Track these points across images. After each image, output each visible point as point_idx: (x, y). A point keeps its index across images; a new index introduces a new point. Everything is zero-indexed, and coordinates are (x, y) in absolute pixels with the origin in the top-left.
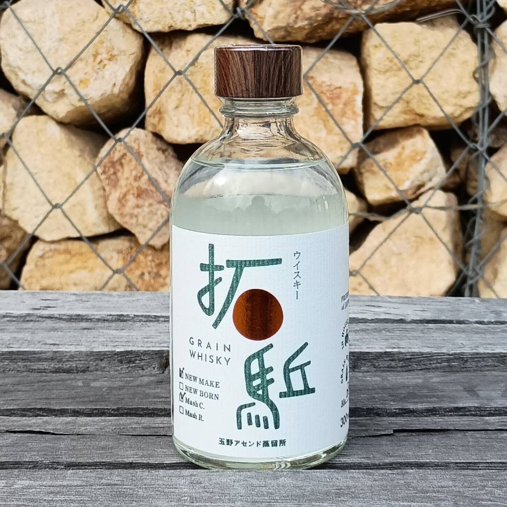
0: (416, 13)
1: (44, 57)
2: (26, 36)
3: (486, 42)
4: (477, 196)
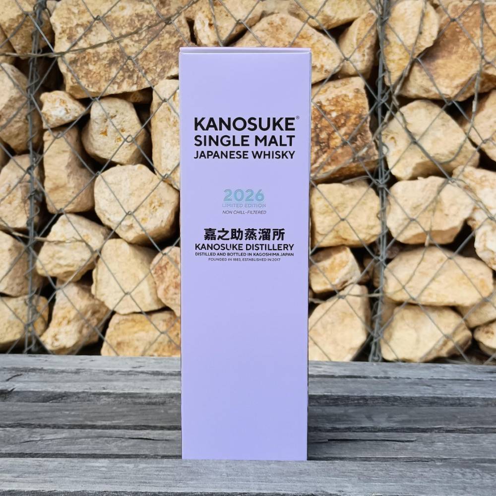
0: (342, 178)
1: (121, 205)
2: (110, 192)
3: (384, 195)
4: (379, 288)
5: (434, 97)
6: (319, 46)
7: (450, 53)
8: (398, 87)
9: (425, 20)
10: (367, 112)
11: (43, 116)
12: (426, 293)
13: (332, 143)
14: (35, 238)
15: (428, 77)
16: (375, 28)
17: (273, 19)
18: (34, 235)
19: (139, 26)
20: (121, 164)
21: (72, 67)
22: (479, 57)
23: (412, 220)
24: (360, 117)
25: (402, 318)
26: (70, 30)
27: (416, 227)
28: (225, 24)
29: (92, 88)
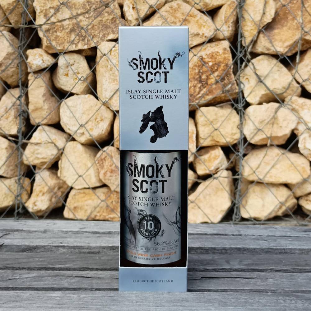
0: (216, 103)
3: (242, 114)
4: (239, 173)
5: (273, 53)
6: (201, 21)
7: (283, 26)
8: (250, 47)
9: (267, 6)
10: (231, 62)
11: (28, 64)
12: (268, 176)
13: (209, 82)
14: (22, 141)
15: (269, 41)
16: (236, 10)
17: (172, 5)
18: (22, 139)
19: (89, 8)
20: (77, 95)
21: (47, 34)
22: (300, 28)
23: (259, 130)
24: (227, 65)
25: (254, 192)
26: (45, 11)
27: (262, 134)
28: (143, 8)
29: (59, 47)
